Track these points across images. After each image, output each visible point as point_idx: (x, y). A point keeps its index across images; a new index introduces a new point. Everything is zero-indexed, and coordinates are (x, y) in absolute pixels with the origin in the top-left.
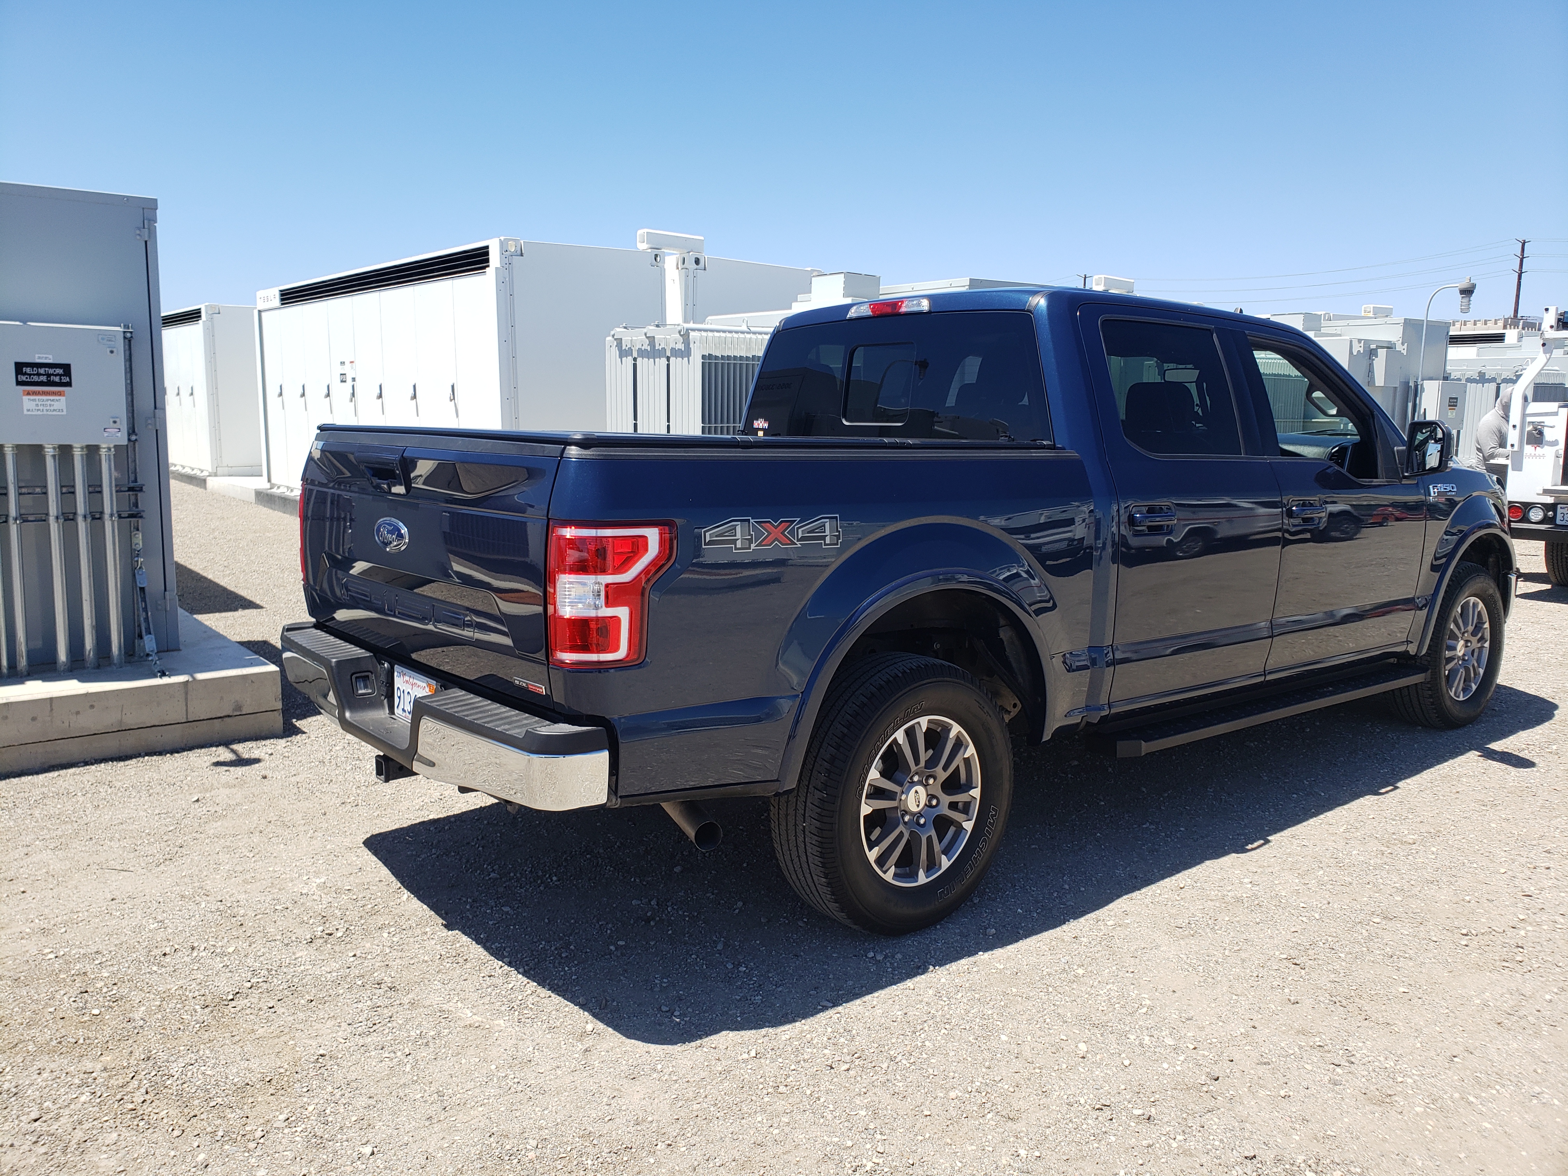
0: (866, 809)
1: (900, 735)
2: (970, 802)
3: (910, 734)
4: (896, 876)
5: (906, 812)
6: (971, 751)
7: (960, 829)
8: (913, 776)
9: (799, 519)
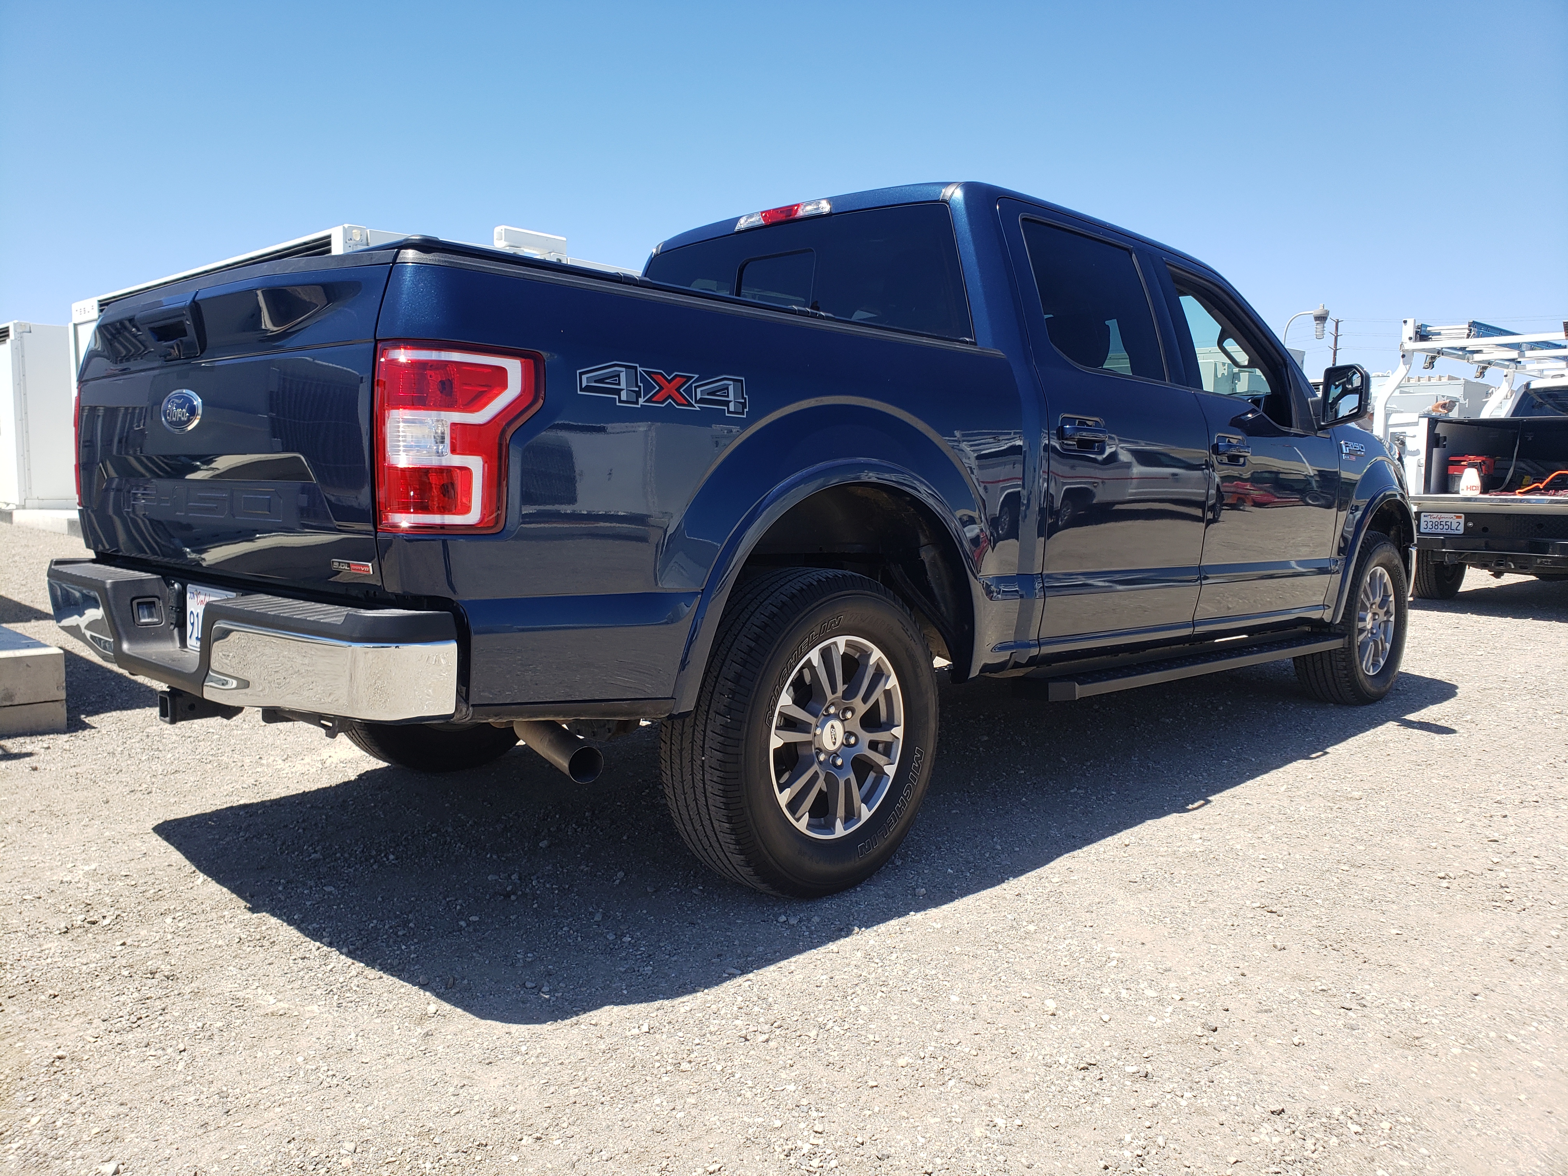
0: (776, 742)
1: (814, 656)
2: (891, 743)
3: (826, 654)
4: (810, 826)
5: (820, 750)
6: (893, 682)
7: (881, 773)
8: (829, 707)
9: (697, 376)
